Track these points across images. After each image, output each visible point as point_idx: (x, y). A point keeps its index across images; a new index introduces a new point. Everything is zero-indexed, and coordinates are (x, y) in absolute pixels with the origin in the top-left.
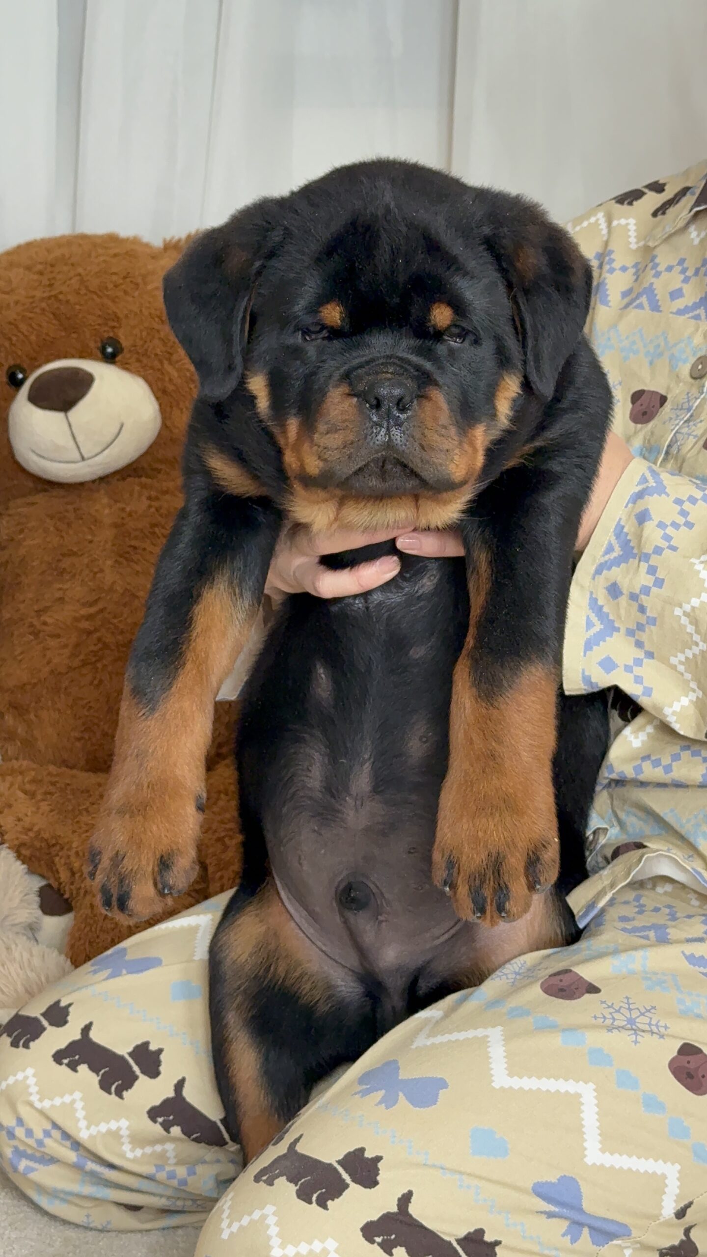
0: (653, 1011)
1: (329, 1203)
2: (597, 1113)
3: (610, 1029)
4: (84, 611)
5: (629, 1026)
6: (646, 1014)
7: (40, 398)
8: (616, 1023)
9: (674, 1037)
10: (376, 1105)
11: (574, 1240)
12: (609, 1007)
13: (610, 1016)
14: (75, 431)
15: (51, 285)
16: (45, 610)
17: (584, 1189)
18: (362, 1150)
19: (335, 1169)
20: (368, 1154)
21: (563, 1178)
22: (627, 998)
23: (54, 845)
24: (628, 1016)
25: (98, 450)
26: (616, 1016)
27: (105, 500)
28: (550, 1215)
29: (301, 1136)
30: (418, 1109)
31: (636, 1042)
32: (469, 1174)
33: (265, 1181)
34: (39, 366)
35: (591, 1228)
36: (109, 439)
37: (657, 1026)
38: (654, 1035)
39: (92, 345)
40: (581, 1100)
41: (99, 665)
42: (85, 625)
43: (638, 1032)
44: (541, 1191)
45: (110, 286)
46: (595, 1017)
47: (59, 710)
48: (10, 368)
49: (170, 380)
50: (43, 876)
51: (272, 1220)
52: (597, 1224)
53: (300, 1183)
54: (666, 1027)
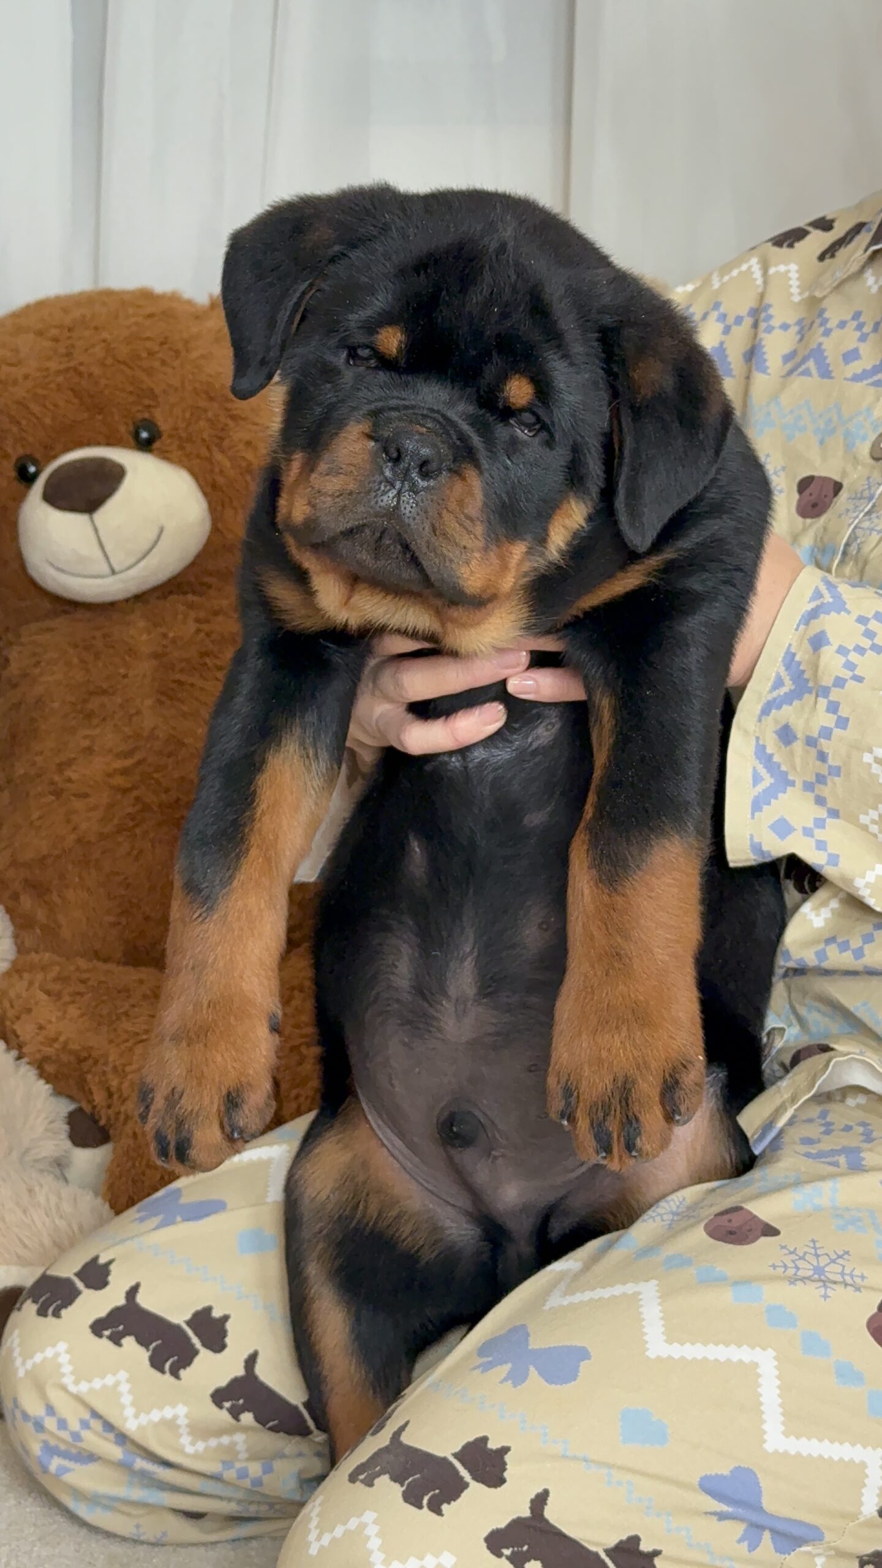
0: (846, 1256)
1: (445, 1507)
2: (779, 1387)
3: (793, 1280)
4: (118, 764)
5: (816, 1276)
6: (840, 1261)
7: (58, 497)
8: (801, 1273)
9: (872, 1289)
10: (501, 1382)
11: (752, 1547)
12: (791, 1253)
13: (792, 1265)
14: (103, 539)
15: (69, 355)
16: (70, 763)
17: (765, 1483)
18: (484, 1440)
19: (451, 1464)
20: (492, 1445)
21: (738, 1469)
22: (813, 1241)
23: (85, 1059)
24: (815, 1264)
25: (133, 560)
26: (801, 1264)
27: (142, 624)
28: (722, 1516)
29: (407, 1423)
30: (553, 1386)
31: (825, 1297)
32: (621, 1468)
33: (362, 1481)
34: (55, 457)
35: (774, 1532)
36: (146, 546)
37: (852, 1276)
38: (849, 1288)
39: (123, 429)
40: (758, 1370)
41: (138, 831)
42: (119, 781)
43: (828, 1284)
44: (710, 1487)
45: (144, 355)
46: (774, 1267)
47: (88, 889)
48: (19, 459)
49: (221, 471)
50: (71, 1098)
51: (372, 1530)
52: (780, 1526)
53: (407, 1482)
54: (863, 1277)
